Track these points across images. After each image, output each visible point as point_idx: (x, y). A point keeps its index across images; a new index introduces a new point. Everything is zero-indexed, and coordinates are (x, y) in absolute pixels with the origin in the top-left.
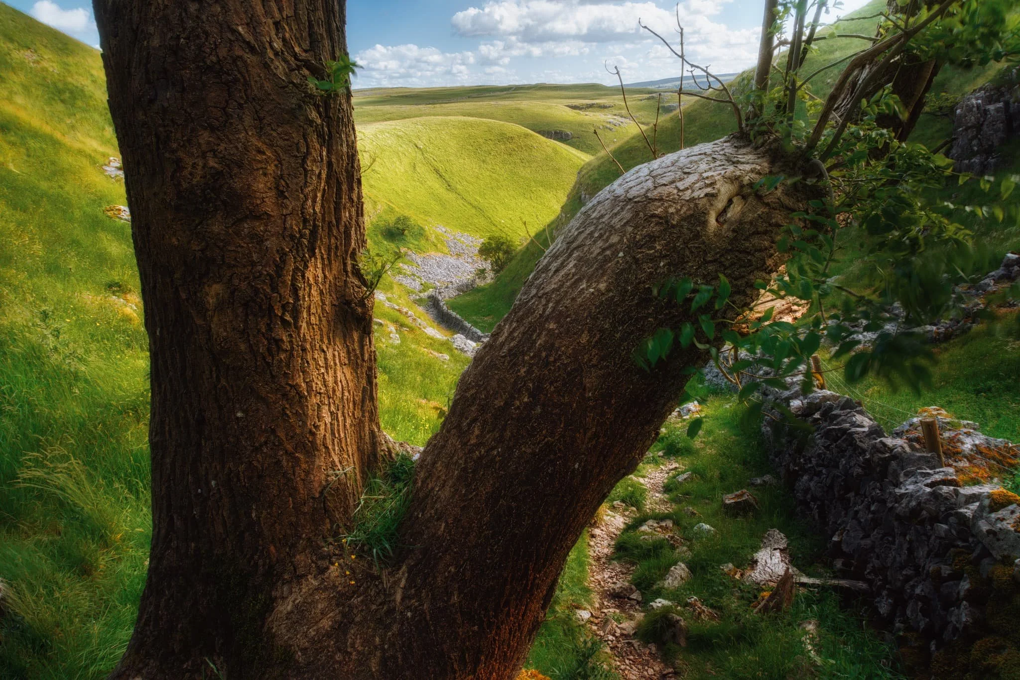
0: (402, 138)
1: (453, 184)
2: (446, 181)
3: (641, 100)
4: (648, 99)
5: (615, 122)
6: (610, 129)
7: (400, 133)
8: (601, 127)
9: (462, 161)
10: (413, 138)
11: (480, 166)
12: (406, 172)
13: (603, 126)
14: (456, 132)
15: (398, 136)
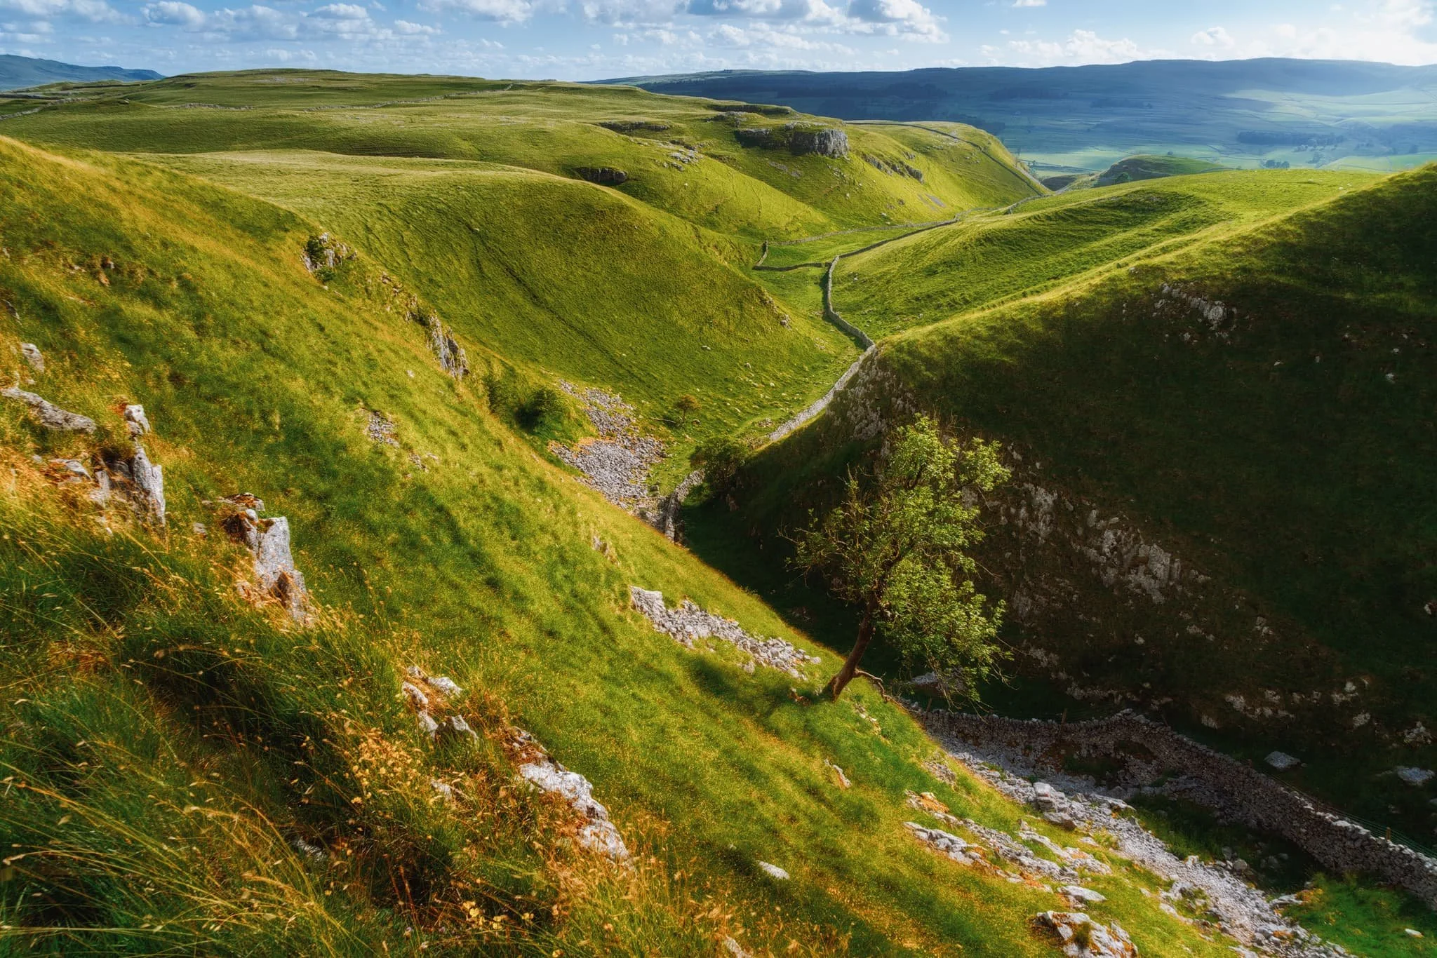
0: (445, 214)
1: (539, 293)
2: (529, 290)
3: (706, 121)
4: (716, 119)
5: (682, 157)
6: (678, 168)
7: (440, 206)
8: (665, 164)
9: (539, 252)
10: (461, 214)
11: (566, 260)
12: (472, 277)
13: (668, 163)
14: (520, 203)
15: (439, 211)
